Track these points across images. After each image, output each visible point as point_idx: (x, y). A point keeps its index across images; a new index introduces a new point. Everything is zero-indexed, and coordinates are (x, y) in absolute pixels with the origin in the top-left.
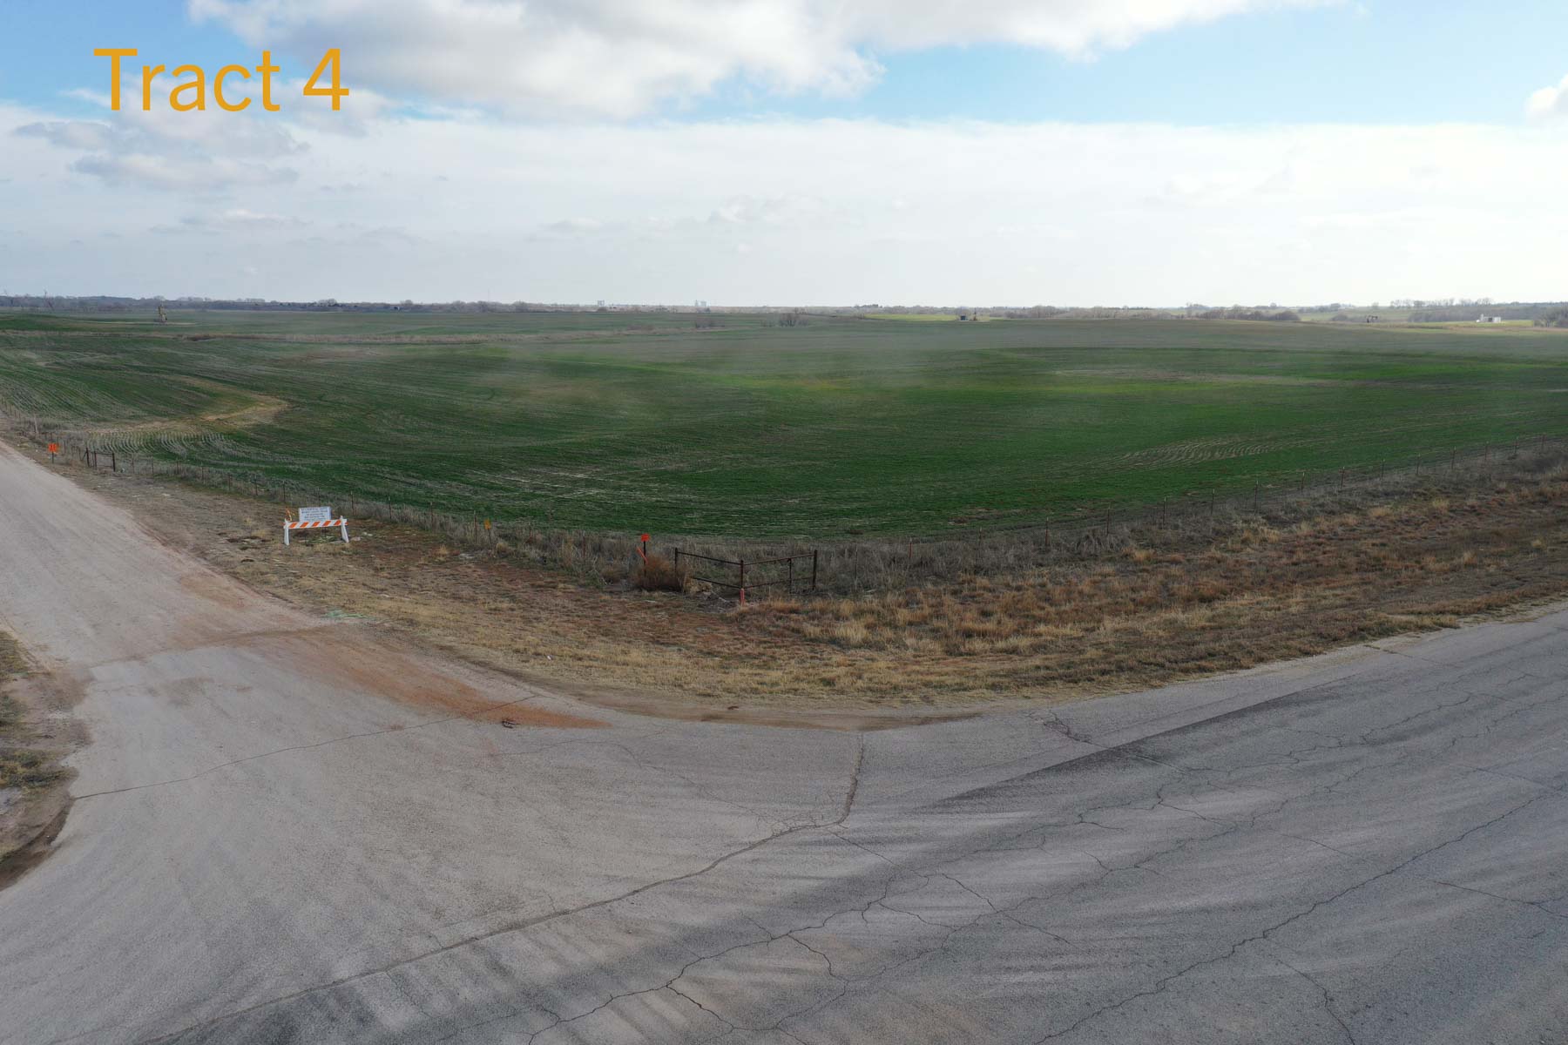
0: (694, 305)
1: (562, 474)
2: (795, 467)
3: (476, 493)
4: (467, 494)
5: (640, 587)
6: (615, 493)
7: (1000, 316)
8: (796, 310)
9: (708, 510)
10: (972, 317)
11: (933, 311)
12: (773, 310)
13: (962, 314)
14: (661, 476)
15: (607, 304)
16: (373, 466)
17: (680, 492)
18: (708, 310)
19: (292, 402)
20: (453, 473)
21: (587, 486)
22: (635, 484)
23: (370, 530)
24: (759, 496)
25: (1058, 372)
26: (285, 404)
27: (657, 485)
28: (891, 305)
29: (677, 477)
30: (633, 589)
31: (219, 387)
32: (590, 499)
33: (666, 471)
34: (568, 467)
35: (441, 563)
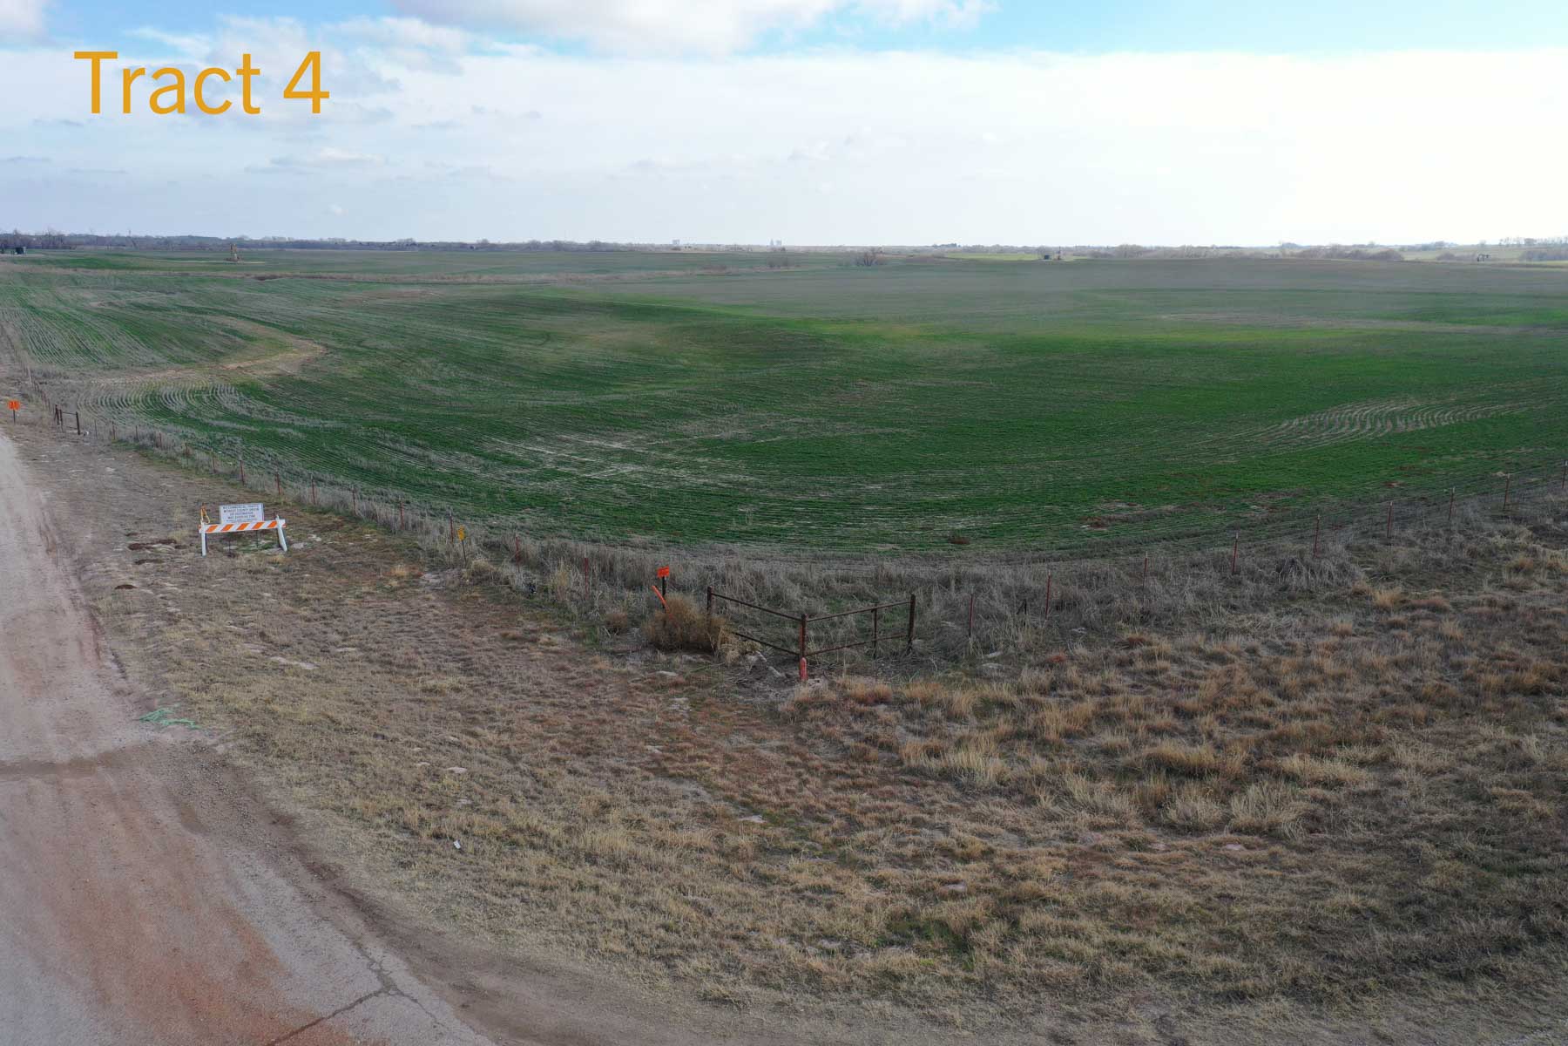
0: (769, 244)
1: (596, 442)
2: (876, 437)
3: (486, 469)
4: (475, 471)
5: (656, 645)
6: (655, 471)
7: (1084, 255)
8: (873, 249)
9: (766, 499)
10: (1056, 256)
11: (1012, 250)
12: (849, 250)
13: (1045, 254)
14: (713, 448)
15: (682, 243)
16: (377, 430)
17: (734, 471)
18: (783, 249)
19: (327, 346)
20: (466, 440)
21: (622, 461)
22: (681, 458)
23: (322, 531)
24: (832, 479)
25: (1164, 317)
26: (320, 349)
27: (706, 460)
28: (970, 245)
29: (731, 448)
30: (646, 647)
31: (261, 330)
32: (623, 481)
33: (720, 440)
34: (605, 433)
35: (393, 590)
